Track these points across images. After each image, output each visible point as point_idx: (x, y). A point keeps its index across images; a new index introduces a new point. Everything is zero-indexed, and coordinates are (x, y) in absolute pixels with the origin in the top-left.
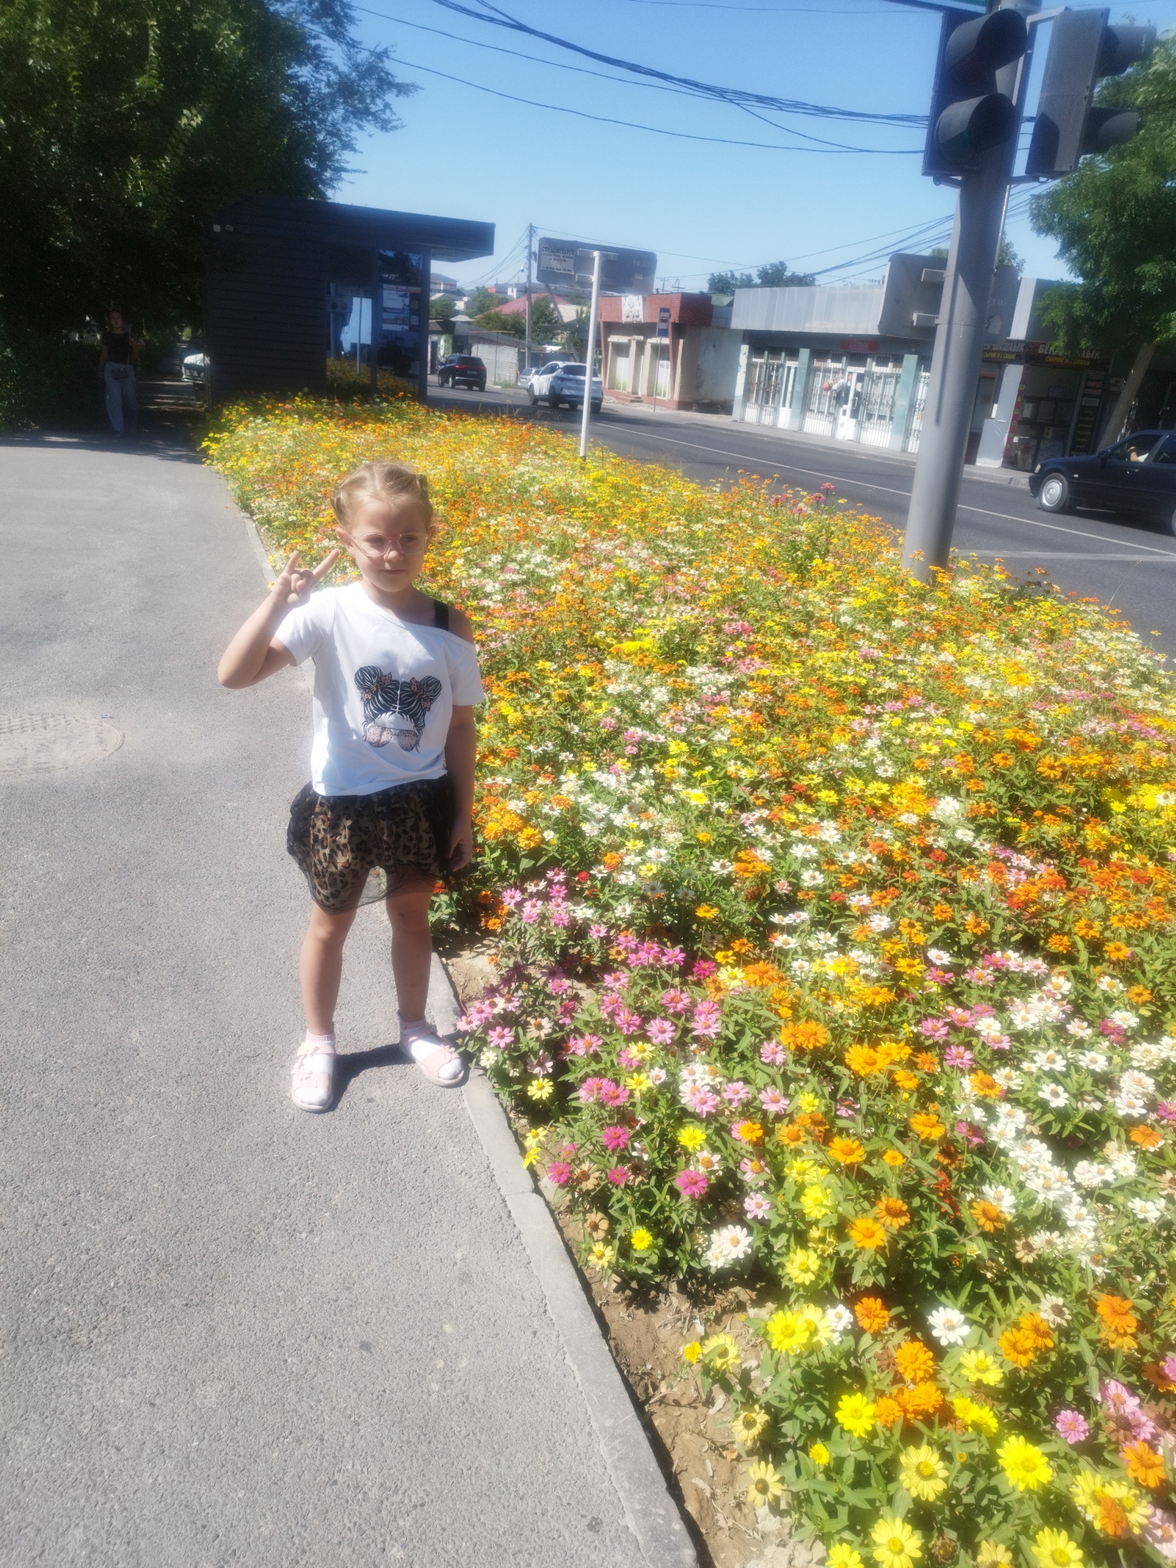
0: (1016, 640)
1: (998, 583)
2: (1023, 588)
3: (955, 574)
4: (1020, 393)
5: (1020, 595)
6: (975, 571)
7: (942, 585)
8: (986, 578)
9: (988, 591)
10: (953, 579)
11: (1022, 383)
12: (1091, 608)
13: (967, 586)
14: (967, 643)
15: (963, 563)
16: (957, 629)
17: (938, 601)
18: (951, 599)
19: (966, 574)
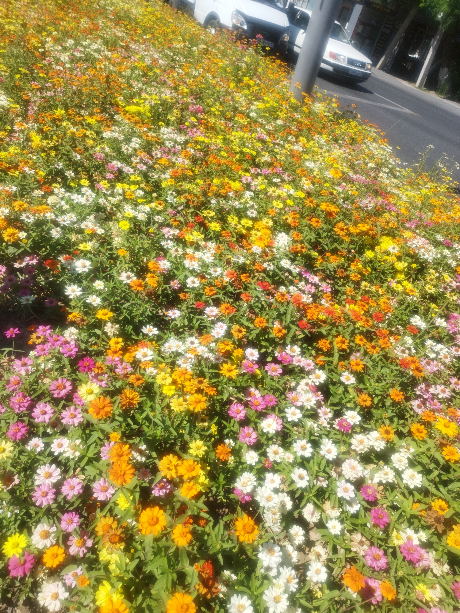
0: (336, 141)
1: (333, 108)
2: (344, 113)
3: (315, 99)
4: (359, 19)
5: (342, 117)
6: (324, 100)
7: (307, 104)
8: (329, 104)
9: (328, 112)
10: (313, 102)
11: (361, 14)
12: (373, 129)
13: (319, 107)
14: (313, 139)
15: (319, 95)
16: (309, 130)
17: (303, 113)
18: (310, 113)
19: (320, 100)
